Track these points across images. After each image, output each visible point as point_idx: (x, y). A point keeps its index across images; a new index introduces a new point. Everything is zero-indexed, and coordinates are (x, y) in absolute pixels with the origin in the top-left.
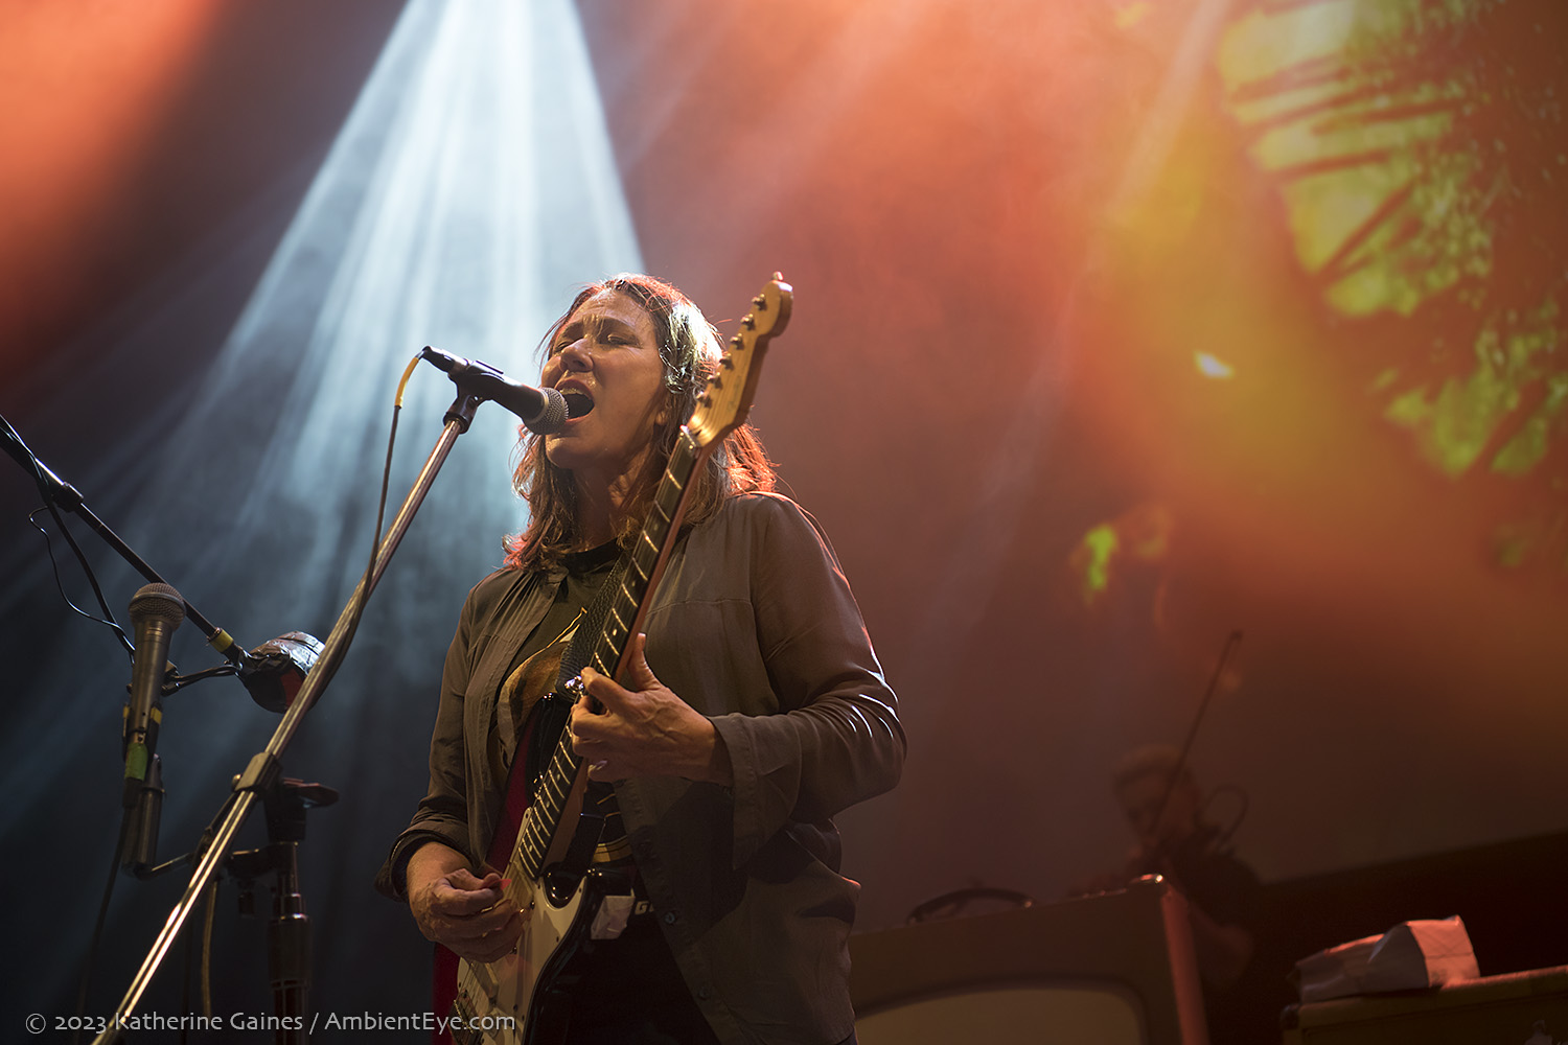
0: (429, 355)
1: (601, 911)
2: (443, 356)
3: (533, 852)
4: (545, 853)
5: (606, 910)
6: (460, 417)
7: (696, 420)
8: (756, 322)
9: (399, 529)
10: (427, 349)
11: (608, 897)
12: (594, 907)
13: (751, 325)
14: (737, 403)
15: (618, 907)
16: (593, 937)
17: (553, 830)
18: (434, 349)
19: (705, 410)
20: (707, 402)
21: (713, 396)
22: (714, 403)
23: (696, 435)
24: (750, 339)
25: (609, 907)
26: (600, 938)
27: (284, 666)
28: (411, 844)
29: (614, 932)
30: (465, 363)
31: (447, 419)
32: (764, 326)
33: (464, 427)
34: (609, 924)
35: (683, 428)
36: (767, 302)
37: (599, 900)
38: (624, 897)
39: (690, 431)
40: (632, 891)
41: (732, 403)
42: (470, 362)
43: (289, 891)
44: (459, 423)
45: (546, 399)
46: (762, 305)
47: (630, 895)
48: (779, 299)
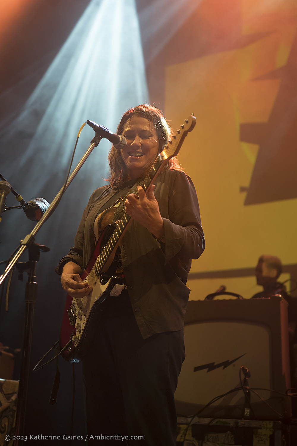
0: (89, 123)
1: (114, 288)
2: (92, 123)
3: (98, 268)
4: (101, 269)
5: (115, 288)
6: (96, 142)
7: (164, 153)
8: (185, 127)
9: (75, 173)
10: (88, 121)
11: (116, 284)
12: (113, 286)
13: (183, 127)
14: (175, 149)
15: (119, 287)
16: (111, 295)
17: (105, 263)
18: (90, 121)
19: (166, 150)
20: (167, 148)
21: (169, 146)
22: (169, 148)
23: (163, 157)
24: (182, 131)
25: (116, 287)
26: (113, 295)
27: (37, 208)
28: (65, 261)
29: (117, 295)
31: (92, 142)
32: (186, 129)
33: (96, 145)
34: (116, 292)
35: (159, 154)
36: (189, 121)
37: (114, 285)
38: (121, 285)
39: (161, 155)
40: (124, 284)
41: (174, 149)
42: (100, 126)
43: (33, 275)
44: (95, 144)
45: (121, 139)
46: (187, 122)
47: (123, 285)
48: (192, 121)
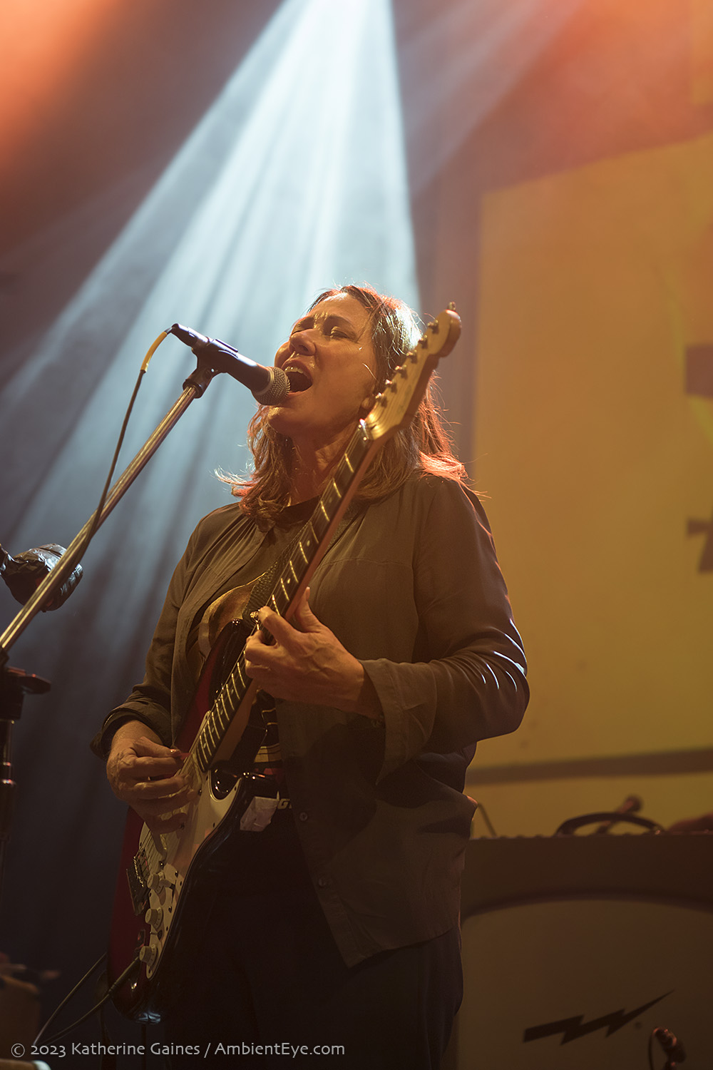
0: (176, 330)
1: (249, 809)
2: (188, 333)
3: (206, 749)
4: (214, 751)
5: (254, 808)
6: (196, 384)
7: (372, 417)
8: (429, 342)
10: (176, 326)
11: (256, 798)
12: (246, 802)
13: (425, 344)
14: (405, 408)
15: (264, 806)
16: (242, 828)
17: (223, 734)
18: (181, 327)
19: (380, 408)
21: (388, 399)
22: (388, 403)
23: (370, 429)
24: (424, 356)
25: (257, 806)
26: (247, 829)
29: (259, 826)
30: (206, 340)
31: (187, 384)
32: (434, 348)
33: (199, 393)
34: (255, 819)
35: (361, 421)
36: (440, 327)
37: (250, 799)
39: (367, 425)
40: (278, 795)
41: (402, 407)
42: (211, 340)
44: (195, 390)
45: (273, 376)
46: (435, 329)
47: (276, 798)
48: (448, 327)
